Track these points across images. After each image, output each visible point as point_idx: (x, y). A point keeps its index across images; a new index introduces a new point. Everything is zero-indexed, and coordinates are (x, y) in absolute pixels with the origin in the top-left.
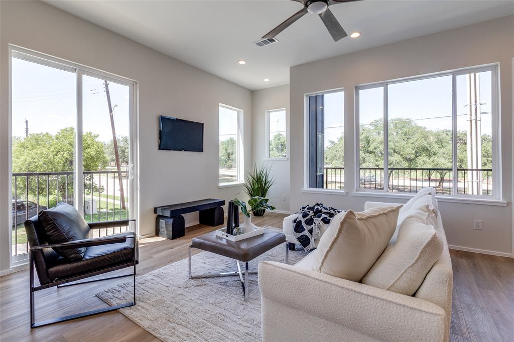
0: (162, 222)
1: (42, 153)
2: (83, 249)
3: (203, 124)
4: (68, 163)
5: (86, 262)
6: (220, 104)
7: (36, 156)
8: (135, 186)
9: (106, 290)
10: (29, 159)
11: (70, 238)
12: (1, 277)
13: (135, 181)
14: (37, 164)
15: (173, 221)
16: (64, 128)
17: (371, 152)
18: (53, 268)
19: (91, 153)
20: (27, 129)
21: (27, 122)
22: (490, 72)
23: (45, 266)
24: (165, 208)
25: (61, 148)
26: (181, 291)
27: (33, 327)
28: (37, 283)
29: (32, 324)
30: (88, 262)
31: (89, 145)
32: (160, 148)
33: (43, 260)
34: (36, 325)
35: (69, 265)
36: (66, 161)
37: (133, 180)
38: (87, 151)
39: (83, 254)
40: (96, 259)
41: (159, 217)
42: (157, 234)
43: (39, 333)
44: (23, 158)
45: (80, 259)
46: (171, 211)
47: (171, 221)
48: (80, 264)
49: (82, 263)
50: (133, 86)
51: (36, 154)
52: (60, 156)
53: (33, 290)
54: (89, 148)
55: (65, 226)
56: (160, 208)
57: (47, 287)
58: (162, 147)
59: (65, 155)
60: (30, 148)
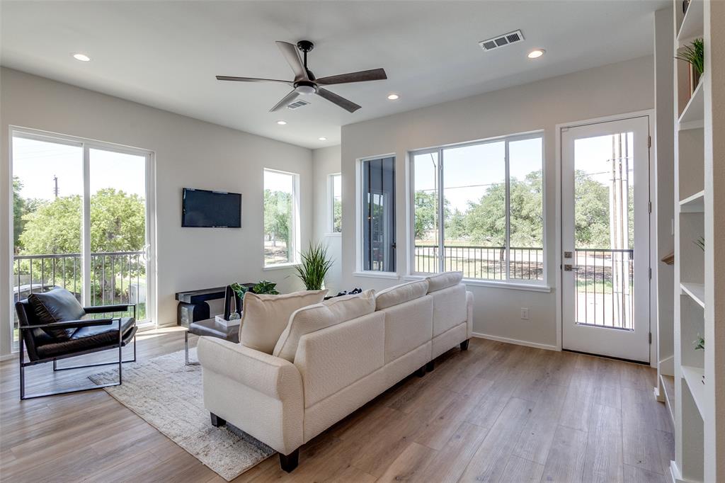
0: (185, 310)
1: (72, 223)
2: (72, 330)
3: (240, 195)
4: (107, 235)
5: (72, 342)
6: (265, 169)
7: (65, 227)
8: (152, 269)
9: (99, 373)
10: (55, 232)
11: (58, 320)
12: (2, 362)
13: (152, 263)
14: (65, 237)
15: (194, 309)
16: (100, 190)
17: (527, 218)
18: (41, 346)
19: (136, 222)
20: (56, 188)
21: (56, 179)
22: (541, 139)
23: (33, 344)
24: (186, 293)
25: (97, 216)
26: (171, 375)
27: (22, 399)
28: (27, 360)
29: (21, 397)
30: (75, 341)
31: (134, 211)
32: (183, 225)
33: (32, 339)
34: (26, 397)
35: (56, 344)
36: (104, 234)
37: (150, 262)
38: (131, 219)
39: (70, 335)
40: (83, 340)
41: (181, 304)
42: (179, 323)
43: (27, 403)
44: (47, 229)
45: (68, 339)
46: (192, 297)
47: (192, 308)
48: (66, 343)
49: (69, 342)
50: (150, 156)
51: (65, 224)
52: (95, 227)
53: (23, 365)
54: (134, 215)
55: (54, 309)
56: (183, 295)
57: (36, 363)
58: (186, 224)
59: (102, 226)
60: (57, 216)
